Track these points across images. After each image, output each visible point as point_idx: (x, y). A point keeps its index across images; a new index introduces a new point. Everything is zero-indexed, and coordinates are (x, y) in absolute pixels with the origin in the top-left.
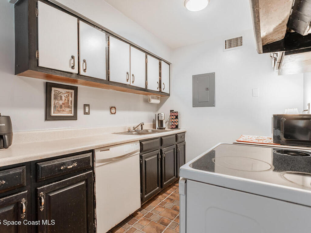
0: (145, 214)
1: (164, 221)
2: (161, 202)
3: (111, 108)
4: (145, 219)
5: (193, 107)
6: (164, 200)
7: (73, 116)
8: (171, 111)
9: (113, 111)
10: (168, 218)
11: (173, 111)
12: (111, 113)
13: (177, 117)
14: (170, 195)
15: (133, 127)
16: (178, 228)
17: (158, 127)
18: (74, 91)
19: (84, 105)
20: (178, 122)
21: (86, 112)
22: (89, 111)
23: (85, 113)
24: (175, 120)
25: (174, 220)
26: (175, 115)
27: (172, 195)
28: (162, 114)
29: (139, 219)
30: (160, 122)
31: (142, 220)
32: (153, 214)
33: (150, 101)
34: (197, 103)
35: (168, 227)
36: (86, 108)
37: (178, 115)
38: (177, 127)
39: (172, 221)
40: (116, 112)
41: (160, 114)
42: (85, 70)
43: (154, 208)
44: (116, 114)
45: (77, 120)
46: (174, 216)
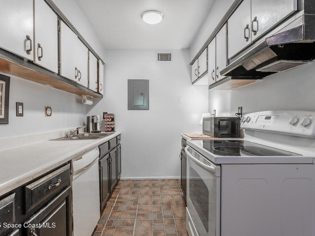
0: (105, 223)
1: (128, 223)
2: (113, 208)
3: (46, 109)
4: (108, 229)
5: (128, 109)
6: (114, 204)
7: (3, 118)
8: (104, 113)
9: (49, 112)
10: (130, 219)
11: (107, 113)
12: (47, 115)
13: (113, 120)
14: (117, 199)
15: (71, 131)
16: (143, 223)
17: (92, 130)
18: (5, 82)
19: (16, 103)
20: (114, 124)
21: (19, 113)
22: (23, 112)
23: (19, 115)
24: (111, 123)
25: (136, 218)
26: (111, 118)
27: (118, 198)
28: (98, 116)
29: (102, 230)
30: (94, 125)
31: (106, 230)
32: (113, 221)
33: (84, 101)
34: (132, 106)
35: (135, 226)
36: (19, 108)
37: (114, 118)
38: (113, 130)
39: (135, 220)
40: (51, 114)
41: (96, 116)
42: (39, 58)
43: (110, 214)
44: (51, 116)
45: (8, 124)
46: (134, 215)
